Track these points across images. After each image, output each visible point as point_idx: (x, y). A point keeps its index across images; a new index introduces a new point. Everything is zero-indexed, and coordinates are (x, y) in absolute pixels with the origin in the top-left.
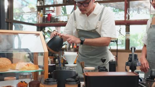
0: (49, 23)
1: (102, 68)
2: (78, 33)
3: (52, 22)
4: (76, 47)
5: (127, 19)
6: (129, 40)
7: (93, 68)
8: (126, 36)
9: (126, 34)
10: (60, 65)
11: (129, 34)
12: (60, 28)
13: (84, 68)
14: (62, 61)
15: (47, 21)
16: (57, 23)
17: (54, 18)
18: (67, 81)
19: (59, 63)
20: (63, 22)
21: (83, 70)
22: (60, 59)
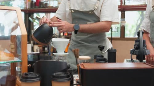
0: (37, 8)
1: (98, 57)
2: (72, 14)
3: (41, 7)
4: (67, 35)
5: (123, 4)
6: (124, 27)
7: (88, 58)
8: (121, 22)
9: (122, 20)
10: (50, 54)
11: (124, 20)
12: (50, 14)
13: (78, 58)
14: (52, 50)
15: (35, 7)
16: (46, 8)
17: (43, 3)
18: (54, 77)
19: (49, 52)
20: (53, 7)
21: (76, 60)
22: (50, 48)
